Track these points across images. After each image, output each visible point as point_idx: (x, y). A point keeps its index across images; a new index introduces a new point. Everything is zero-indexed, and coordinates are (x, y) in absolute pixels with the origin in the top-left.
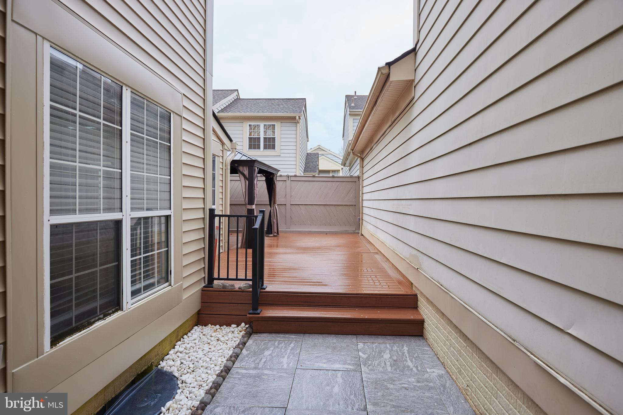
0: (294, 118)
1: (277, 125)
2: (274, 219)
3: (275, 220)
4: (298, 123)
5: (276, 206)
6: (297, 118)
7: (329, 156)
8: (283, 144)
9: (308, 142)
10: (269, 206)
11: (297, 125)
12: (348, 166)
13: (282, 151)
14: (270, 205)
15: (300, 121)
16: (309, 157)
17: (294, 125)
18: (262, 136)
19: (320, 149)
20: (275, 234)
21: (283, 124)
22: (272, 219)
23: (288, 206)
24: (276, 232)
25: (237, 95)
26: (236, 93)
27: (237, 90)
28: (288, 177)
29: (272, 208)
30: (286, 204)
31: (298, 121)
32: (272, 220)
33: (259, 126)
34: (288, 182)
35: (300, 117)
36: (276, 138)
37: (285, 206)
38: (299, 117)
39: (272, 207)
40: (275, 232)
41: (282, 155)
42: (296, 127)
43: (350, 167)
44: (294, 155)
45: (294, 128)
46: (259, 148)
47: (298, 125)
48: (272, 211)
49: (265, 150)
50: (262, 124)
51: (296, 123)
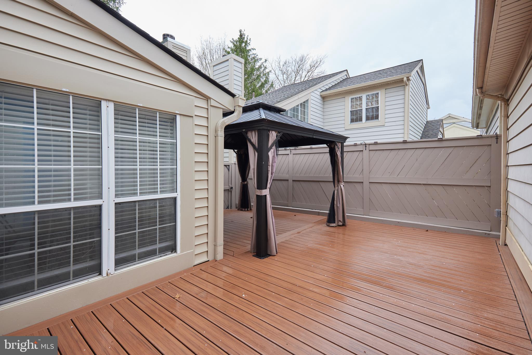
0: (401, 81)
1: (381, 94)
2: (338, 203)
3: (340, 204)
4: (407, 85)
5: (342, 186)
6: (405, 79)
7: (463, 123)
8: (387, 112)
9: (428, 110)
10: (332, 184)
11: (405, 88)
12: (485, 128)
13: (387, 120)
14: (334, 182)
15: (409, 83)
16: (429, 125)
17: (402, 88)
18: (364, 107)
19: (451, 118)
20: (340, 224)
21: (388, 91)
22: (335, 202)
23: (366, 184)
24: (342, 220)
25: (346, 75)
26: (345, 73)
27: (347, 70)
28: (365, 146)
29: (337, 188)
30: (363, 182)
31: (406, 83)
32: (335, 204)
33: (360, 98)
34: (366, 153)
35: (409, 77)
36: (379, 108)
37: (361, 184)
38: (407, 78)
39: (335, 186)
40: (340, 221)
41: (386, 125)
42: (404, 90)
43: (487, 129)
44: (402, 123)
45: (402, 93)
46: (361, 120)
47: (407, 87)
48: (336, 192)
49: (368, 121)
50: (364, 95)
51: (404, 85)
